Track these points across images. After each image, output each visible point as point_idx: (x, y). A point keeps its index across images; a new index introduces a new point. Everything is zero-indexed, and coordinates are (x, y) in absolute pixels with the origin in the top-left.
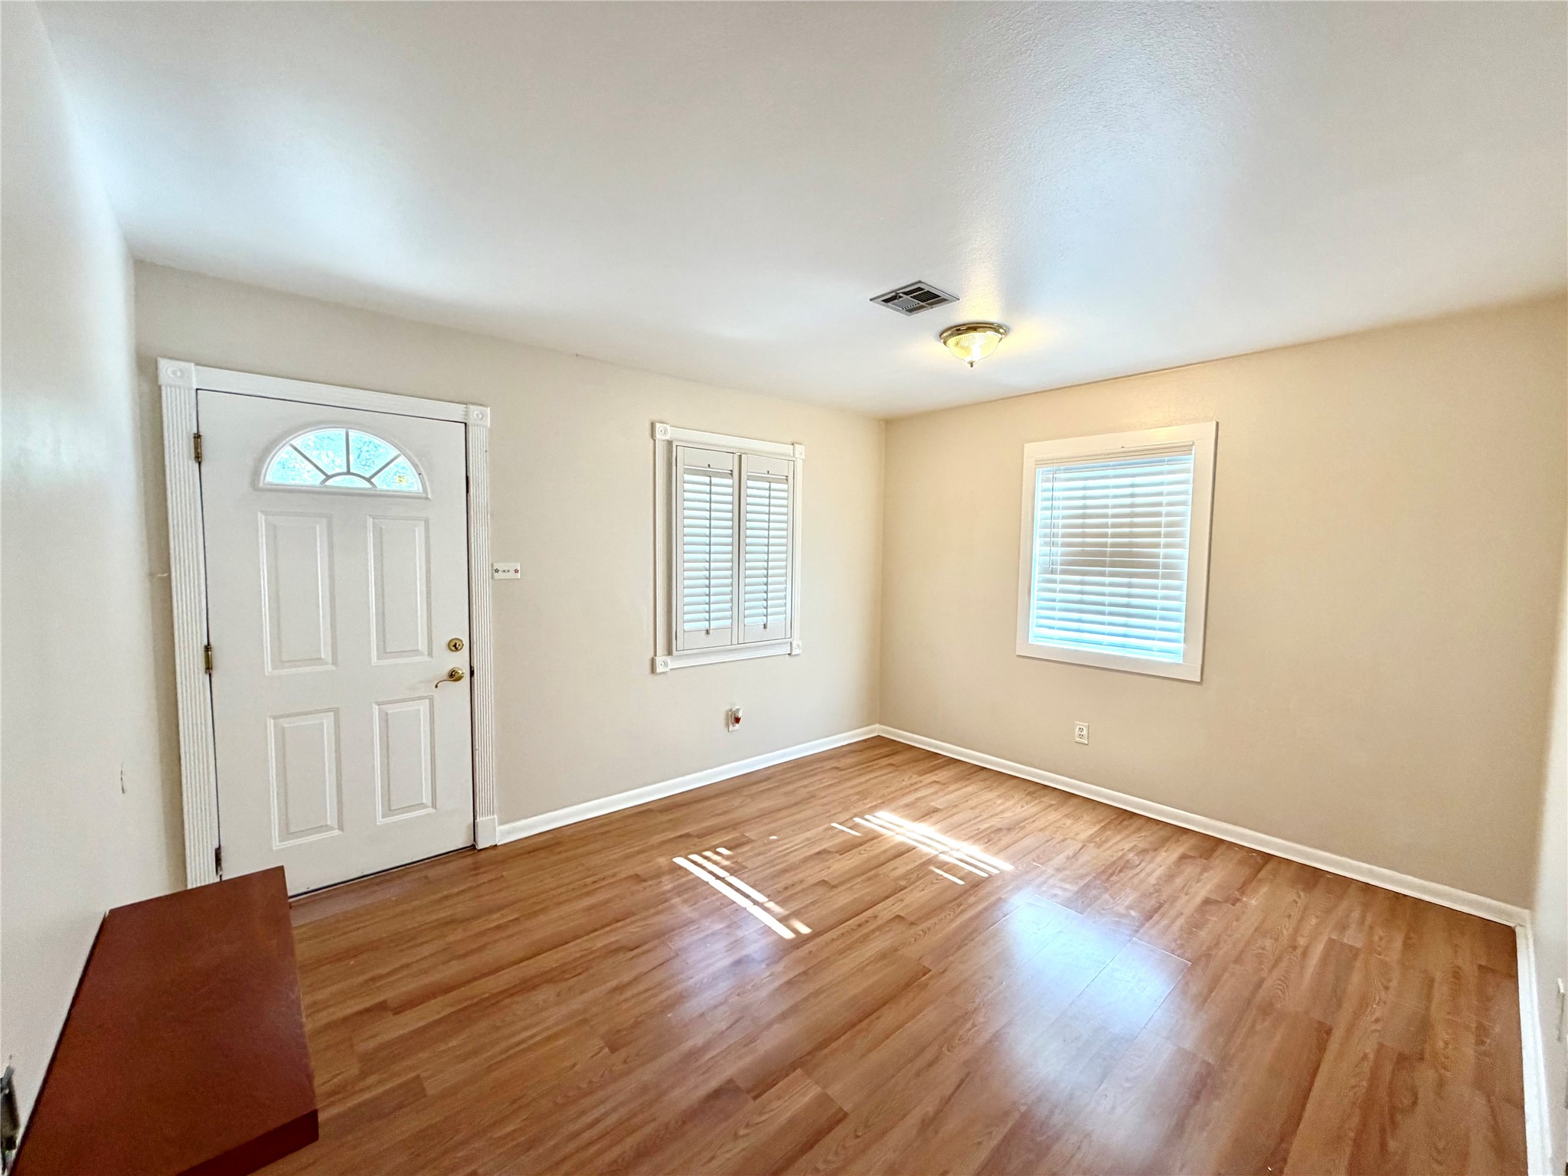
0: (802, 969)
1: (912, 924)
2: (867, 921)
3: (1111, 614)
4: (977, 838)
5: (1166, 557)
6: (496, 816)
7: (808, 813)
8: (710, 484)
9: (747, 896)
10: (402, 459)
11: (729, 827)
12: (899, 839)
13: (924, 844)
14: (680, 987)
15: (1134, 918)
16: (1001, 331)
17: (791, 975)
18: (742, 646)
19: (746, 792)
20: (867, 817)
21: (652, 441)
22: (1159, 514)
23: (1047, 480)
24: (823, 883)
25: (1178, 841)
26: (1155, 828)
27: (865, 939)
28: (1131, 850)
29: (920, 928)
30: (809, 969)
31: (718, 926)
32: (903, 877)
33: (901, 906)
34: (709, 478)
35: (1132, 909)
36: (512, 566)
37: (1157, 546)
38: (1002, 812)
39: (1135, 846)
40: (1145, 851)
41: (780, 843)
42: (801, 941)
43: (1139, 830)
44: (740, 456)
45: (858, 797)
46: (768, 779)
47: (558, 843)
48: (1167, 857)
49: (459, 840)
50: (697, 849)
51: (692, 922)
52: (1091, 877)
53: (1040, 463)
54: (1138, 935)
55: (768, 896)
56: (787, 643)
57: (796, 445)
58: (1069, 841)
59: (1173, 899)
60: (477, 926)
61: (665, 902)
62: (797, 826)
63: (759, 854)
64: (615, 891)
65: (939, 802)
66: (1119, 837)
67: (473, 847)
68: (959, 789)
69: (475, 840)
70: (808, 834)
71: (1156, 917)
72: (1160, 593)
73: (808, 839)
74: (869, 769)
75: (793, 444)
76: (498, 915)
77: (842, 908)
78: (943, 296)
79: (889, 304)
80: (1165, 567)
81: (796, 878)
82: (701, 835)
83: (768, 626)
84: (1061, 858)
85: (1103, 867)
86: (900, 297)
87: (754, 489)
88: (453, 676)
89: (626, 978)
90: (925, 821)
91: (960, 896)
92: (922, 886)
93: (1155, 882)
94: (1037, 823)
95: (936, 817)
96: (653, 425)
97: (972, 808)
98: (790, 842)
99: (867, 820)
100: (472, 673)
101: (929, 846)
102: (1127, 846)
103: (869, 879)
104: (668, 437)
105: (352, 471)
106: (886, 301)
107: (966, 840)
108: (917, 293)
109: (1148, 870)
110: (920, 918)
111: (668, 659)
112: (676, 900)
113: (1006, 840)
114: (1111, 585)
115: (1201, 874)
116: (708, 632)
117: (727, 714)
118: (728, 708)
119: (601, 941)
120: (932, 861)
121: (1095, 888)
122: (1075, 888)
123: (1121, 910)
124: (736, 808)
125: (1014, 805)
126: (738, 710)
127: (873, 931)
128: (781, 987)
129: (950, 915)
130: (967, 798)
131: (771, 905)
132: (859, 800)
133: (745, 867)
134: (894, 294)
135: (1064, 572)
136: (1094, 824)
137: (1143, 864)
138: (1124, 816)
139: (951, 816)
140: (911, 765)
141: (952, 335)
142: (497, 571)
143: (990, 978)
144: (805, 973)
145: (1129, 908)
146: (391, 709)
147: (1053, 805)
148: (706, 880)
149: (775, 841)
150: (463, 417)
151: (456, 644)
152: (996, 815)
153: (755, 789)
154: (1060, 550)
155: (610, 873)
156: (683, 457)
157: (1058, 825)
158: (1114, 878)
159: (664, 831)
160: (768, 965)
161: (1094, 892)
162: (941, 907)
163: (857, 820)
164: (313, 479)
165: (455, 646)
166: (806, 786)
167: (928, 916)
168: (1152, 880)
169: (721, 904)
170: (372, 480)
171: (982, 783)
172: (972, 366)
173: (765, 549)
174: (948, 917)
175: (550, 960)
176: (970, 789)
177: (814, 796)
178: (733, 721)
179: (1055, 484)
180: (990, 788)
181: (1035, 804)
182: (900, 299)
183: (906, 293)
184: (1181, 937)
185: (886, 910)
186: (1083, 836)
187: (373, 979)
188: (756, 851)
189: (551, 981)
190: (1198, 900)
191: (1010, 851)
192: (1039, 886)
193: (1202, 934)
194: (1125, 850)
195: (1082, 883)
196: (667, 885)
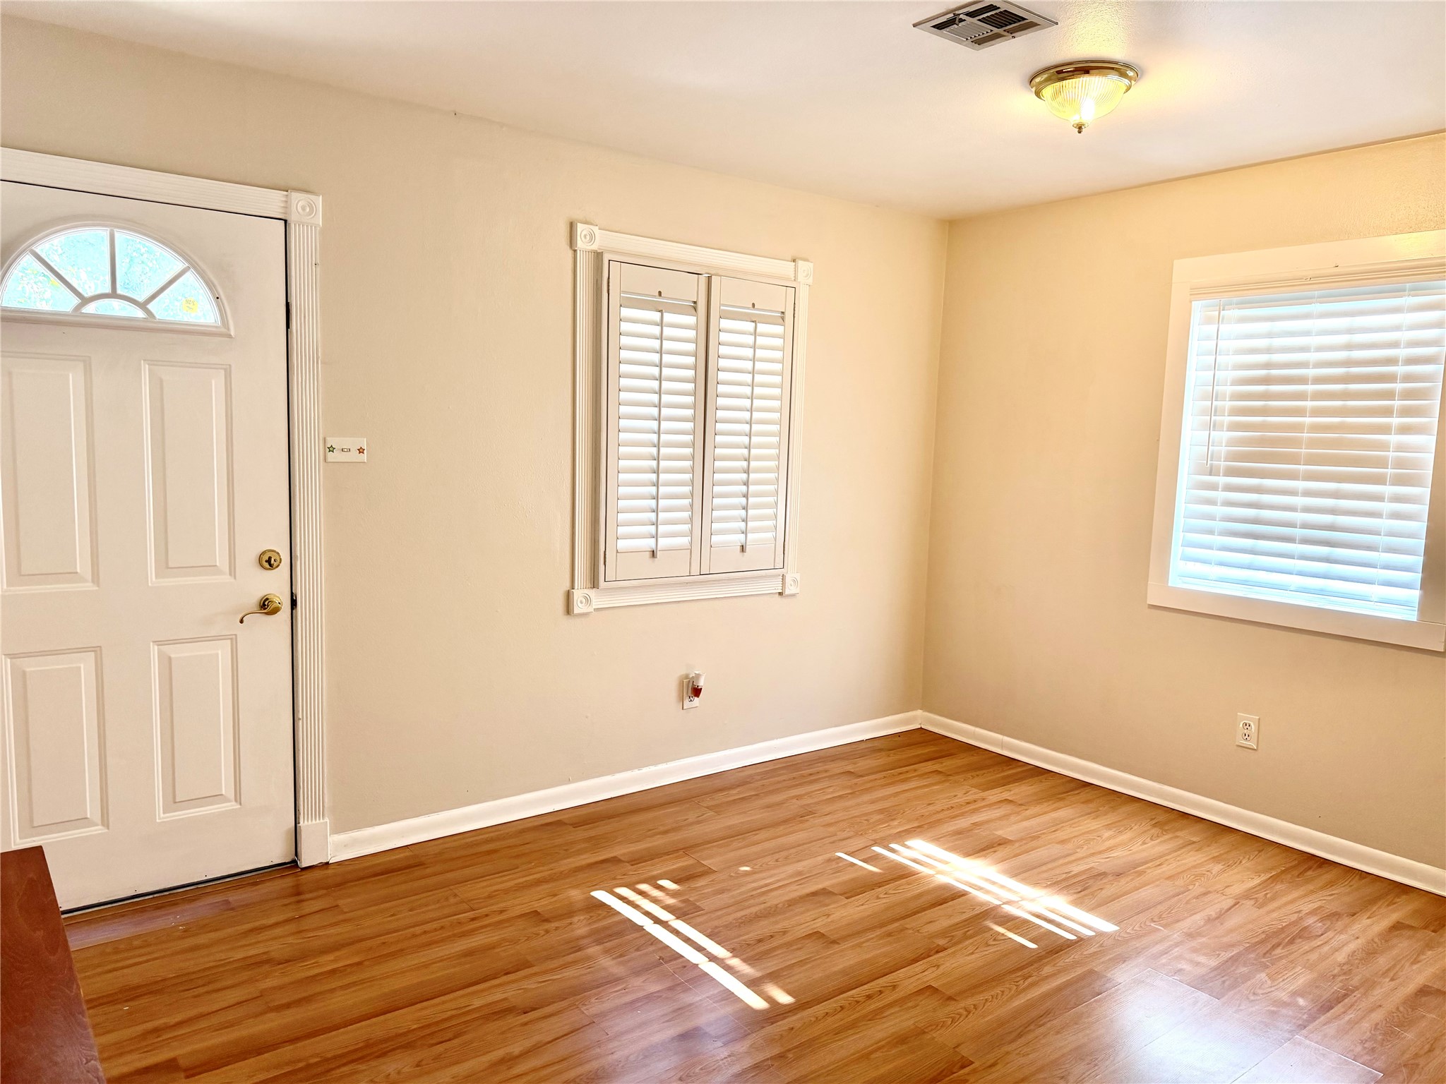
0: (776, 1051)
1: (950, 998)
2: (881, 992)
3: (1305, 541)
4: (1064, 884)
5: (1400, 448)
6: (327, 820)
7: (800, 836)
8: (661, 324)
9: (700, 949)
10: (190, 277)
11: (677, 851)
12: (942, 879)
13: (980, 889)
14: (595, 1065)
15: (1301, 1008)
16: (1131, 74)
17: (760, 1057)
18: (705, 577)
19: (709, 802)
20: (893, 846)
21: (570, 253)
22: (1391, 378)
23: (1208, 321)
24: (817, 935)
25: (1392, 903)
26: (1356, 882)
27: (876, 1015)
28: (1313, 913)
29: (962, 1004)
30: (789, 1050)
31: (654, 988)
32: (944, 933)
33: (934, 975)
34: (659, 314)
35: (1302, 996)
36: (354, 443)
37: (1385, 430)
38: (1110, 849)
39: (1320, 907)
40: (1335, 916)
41: (757, 876)
42: (776, 1013)
43: (1330, 884)
44: (709, 278)
45: (881, 816)
46: (742, 783)
47: (420, 864)
48: (1372, 925)
49: (274, 852)
50: (627, 879)
51: (617, 980)
52: (1241, 948)
53: (1199, 292)
54: (1304, 1032)
55: (732, 950)
56: (776, 576)
57: (800, 263)
58: (1210, 897)
59: (1369, 984)
60: (300, 971)
61: (579, 950)
62: (784, 854)
63: (722, 891)
64: (508, 932)
65: (1008, 830)
66: (1295, 894)
67: (294, 864)
68: (1045, 813)
69: (296, 854)
70: (799, 866)
71: (1338, 1009)
72: (1386, 507)
73: (800, 873)
74: (902, 777)
75: (794, 261)
76: (331, 957)
77: (844, 972)
78: (1030, 18)
79: (944, 31)
80: (1400, 464)
81: (779, 927)
82: (636, 860)
83: (748, 548)
84: (1198, 918)
85: (1263, 936)
86: (961, 20)
87: (731, 333)
88: (266, 606)
89: (516, 1049)
90: (985, 856)
91: (1030, 964)
92: (971, 949)
93: (1343, 961)
94: (1165, 868)
95: (1002, 852)
96: (572, 227)
97: (1063, 842)
98: (771, 876)
99: (893, 851)
100: (294, 603)
101: (987, 892)
102: (1307, 908)
103: (889, 935)
104: (595, 247)
105: (120, 291)
106: (939, 27)
107: (1046, 887)
108: (989, 14)
109: (1334, 943)
110: (962, 993)
111: (592, 593)
112: (593, 950)
113: (1110, 890)
114: (1307, 493)
115: (1422, 952)
116: (653, 554)
117: (681, 683)
118: (683, 672)
119: (480, 999)
120: (991, 913)
121: (1245, 965)
122: (1213, 963)
123: (1283, 996)
124: (692, 824)
125: (1131, 839)
126: (698, 676)
127: (890, 1005)
128: (744, 1072)
129: (1010, 989)
130: (1057, 825)
131: (735, 962)
132: (881, 822)
133: (699, 909)
134: (952, 15)
135: (1231, 472)
136: (1258, 873)
137: (1330, 934)
138: (1310, 863)
139: (1027, 852)
140: (969, 775)
141: (1050, 80)
142: (331, 449)
143: (1062, 1078)
144: (781, 1056)
145: (1295, 994)
146: (175, 652)
147: (1194, 843)
148: (640, 923)
149: (746, 874)
150: (281, 210)
151: (270, 558)
152: (1100, 852)
153: (720, 798)
154: (1226, 435)
155: (495, 908)
156: (621, 279)
157: (1199, 871)
158: (1278, 951)
159: (579, 852)
160: (725, 1044)
161: (1243, 970)
162: (997, 979)
163: (877, 849)
164: (64, 303)
165: (269, 561)
166: (798, 797)
167: (975, 988)
168: (1341, 957)
169: (661, 958)
170: (150, 306)
171: (1082, 805)
172: (1080, 132)
173: (746, 427)
174: (1006, 993)
175: (406, 1019)
176: (1064, 813)
177: (811, 813)
178: (690, 694)
179: (1222, 327)
180: (1095, 814)
181: (1165, 841)
182: (960, 24)
183: (971, 14)
184: (1372, 1038)
185: (911, 978)
186: (1238, 889)
187: (156, 1031)
188: (718, 887)
189: (409, 1046)
190: (1411, 988)
191: (1115, 906)
192: (1156, 957)
193: (1409, 1036)
194: (1304, 913)
195: (1226, 955)
196: (581, 926)
